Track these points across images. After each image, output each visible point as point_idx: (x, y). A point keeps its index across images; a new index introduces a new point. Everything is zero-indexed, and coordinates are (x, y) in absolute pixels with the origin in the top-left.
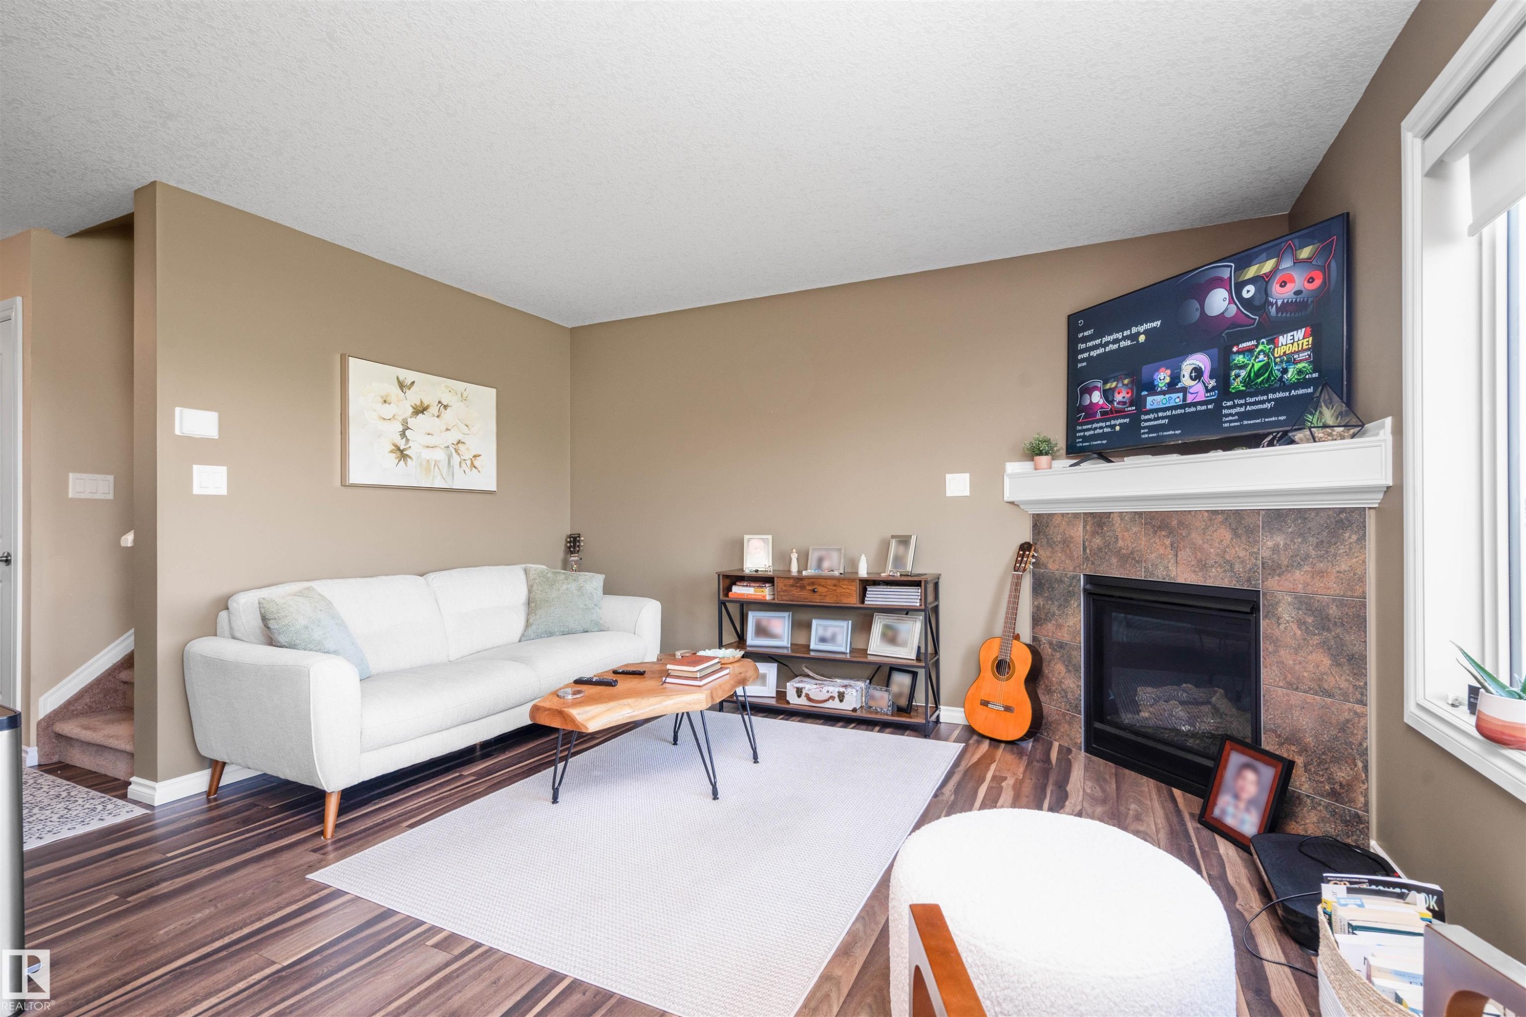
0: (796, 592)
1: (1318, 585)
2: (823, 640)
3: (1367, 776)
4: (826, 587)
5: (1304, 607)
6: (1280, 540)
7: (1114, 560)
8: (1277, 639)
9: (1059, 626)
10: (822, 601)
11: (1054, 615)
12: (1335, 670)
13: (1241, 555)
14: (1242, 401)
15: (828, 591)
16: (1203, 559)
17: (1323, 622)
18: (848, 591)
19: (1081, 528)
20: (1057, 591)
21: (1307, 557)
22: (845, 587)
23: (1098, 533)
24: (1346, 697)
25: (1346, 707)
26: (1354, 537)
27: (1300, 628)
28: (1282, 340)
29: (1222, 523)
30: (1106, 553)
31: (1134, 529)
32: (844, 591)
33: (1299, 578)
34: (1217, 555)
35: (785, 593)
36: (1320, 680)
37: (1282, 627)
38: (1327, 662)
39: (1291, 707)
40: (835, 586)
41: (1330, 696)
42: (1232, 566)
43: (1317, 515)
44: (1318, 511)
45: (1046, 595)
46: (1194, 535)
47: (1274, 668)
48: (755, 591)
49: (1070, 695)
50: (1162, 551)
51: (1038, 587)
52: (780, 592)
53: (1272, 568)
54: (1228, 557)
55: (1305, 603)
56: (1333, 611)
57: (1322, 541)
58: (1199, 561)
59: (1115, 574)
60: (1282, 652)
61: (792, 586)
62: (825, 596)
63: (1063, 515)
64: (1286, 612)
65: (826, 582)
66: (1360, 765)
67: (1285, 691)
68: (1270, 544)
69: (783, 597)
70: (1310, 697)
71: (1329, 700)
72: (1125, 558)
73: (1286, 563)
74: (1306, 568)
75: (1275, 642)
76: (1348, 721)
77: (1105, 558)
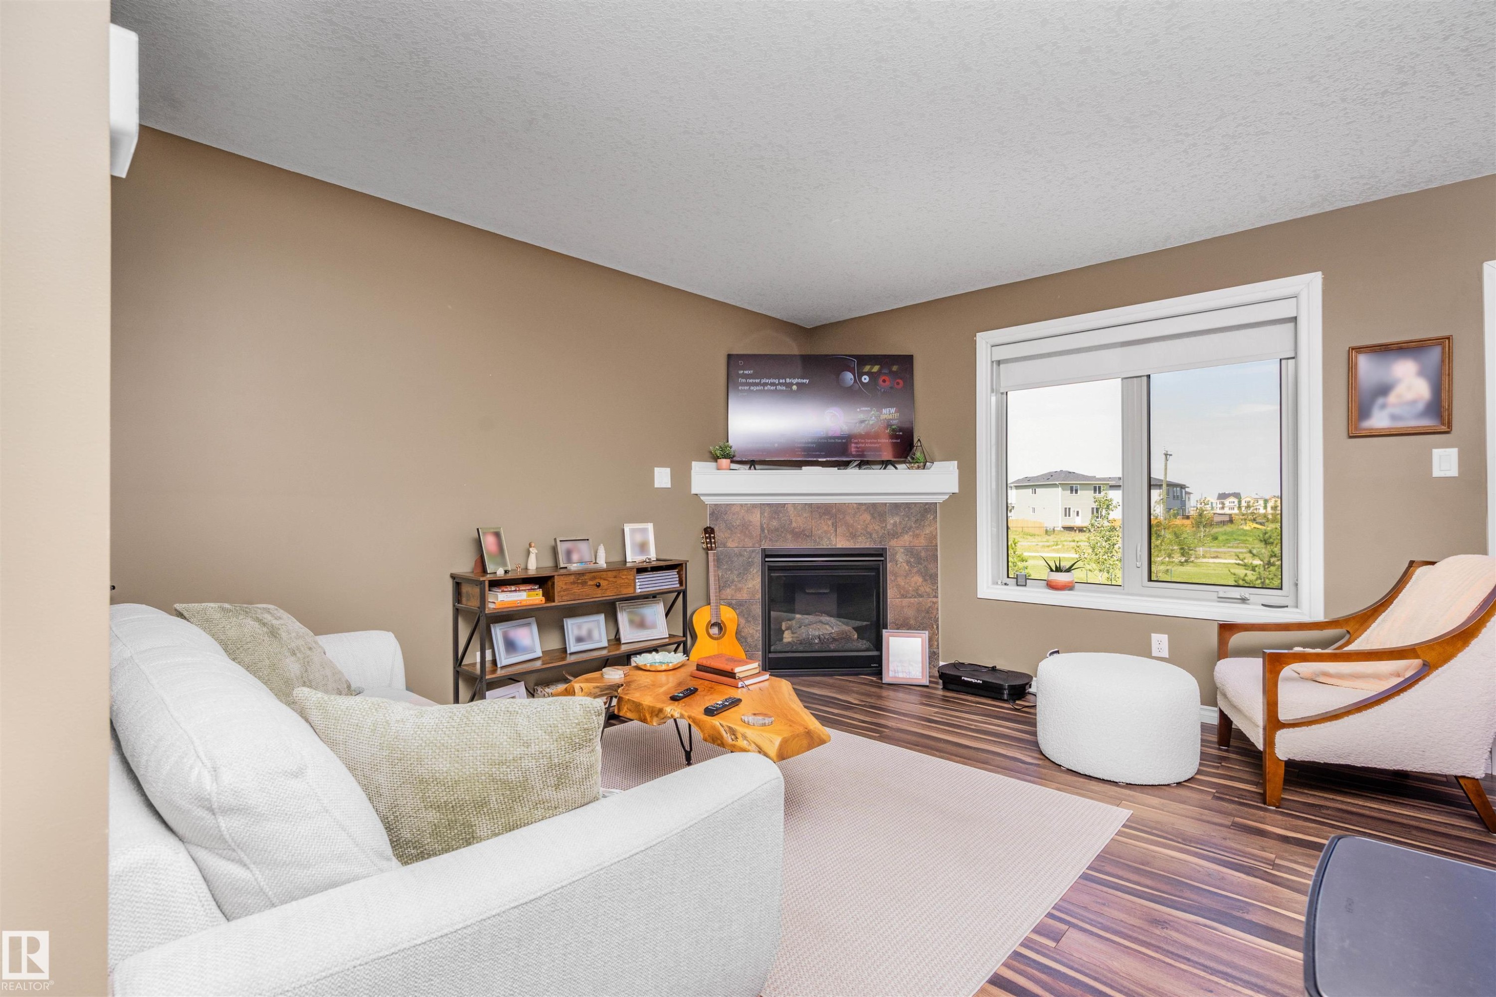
0: (577, 590)
1: (916, 542)
2: (579, 640)
3: (938, 632)
4: (607, 580)
5: (909, 554)
6: (897, 519)
7: (789, 536)
8: (896, 573)
9: (740, 590)
10: (603, 595)
11: (733, 581)
12: (924, 583)
13: (876, 528)
14: (863, 441)
15: (609, 584)
16: (854, 532)
17: (919, 559)
18: (626, 581)
19: (758, 516)
20: (737, 563)
21: (911, 527)
22: (624, 577)
23: (774, 518)
24: (929, 595)
25: (929, 601)
26: (932, 517)
27: (907, 565)
28: (884, 411)
29: (865, 510)
30: (782, 532)
31: (805, 515)
32: (623, 581)
33: (907, 539)
34: (862, 529)
35: (566, 593)
36: (917, 590)
37: (898, 566)
38: (920, 580)
39: (903, 607)
40: (615, 577)
41: (921, 597)
42: (871, 534)
43: (915, 506)
44: (915, 504)
45: (725, 567)
46: (848, 518)
47: (895, 588)
48: (528, 596)
49: (749, 640)
50: (825, 528)
51: (718, 561)
52: (560, 592)
53: (894, 535)
54: (869, 530)
55: (910, 551)
56: (923, 554)
57: (918, 519)
58: (851, 533)
59: (787, 546)
60: (899, 579)
61: (574, 583)
62: (607, 589)
63: (741, 505)
64: (901, 557)
65: (607, 575)
66: (935, 627)
67: (900, 600)
68: (892, 522)
69: (563, 598)
70: (912, 600)
71: (921, 599)
72: (798, 534)
73: (900, 531)
74: (910, 533)
75: (896, 575)
76: (930, 607)
77: (781, 535)
